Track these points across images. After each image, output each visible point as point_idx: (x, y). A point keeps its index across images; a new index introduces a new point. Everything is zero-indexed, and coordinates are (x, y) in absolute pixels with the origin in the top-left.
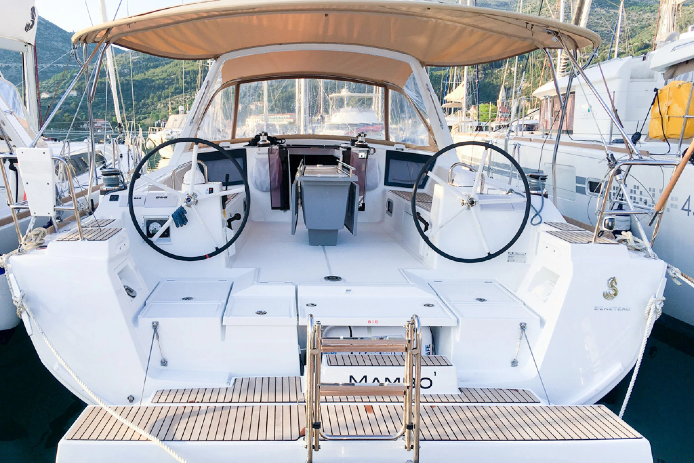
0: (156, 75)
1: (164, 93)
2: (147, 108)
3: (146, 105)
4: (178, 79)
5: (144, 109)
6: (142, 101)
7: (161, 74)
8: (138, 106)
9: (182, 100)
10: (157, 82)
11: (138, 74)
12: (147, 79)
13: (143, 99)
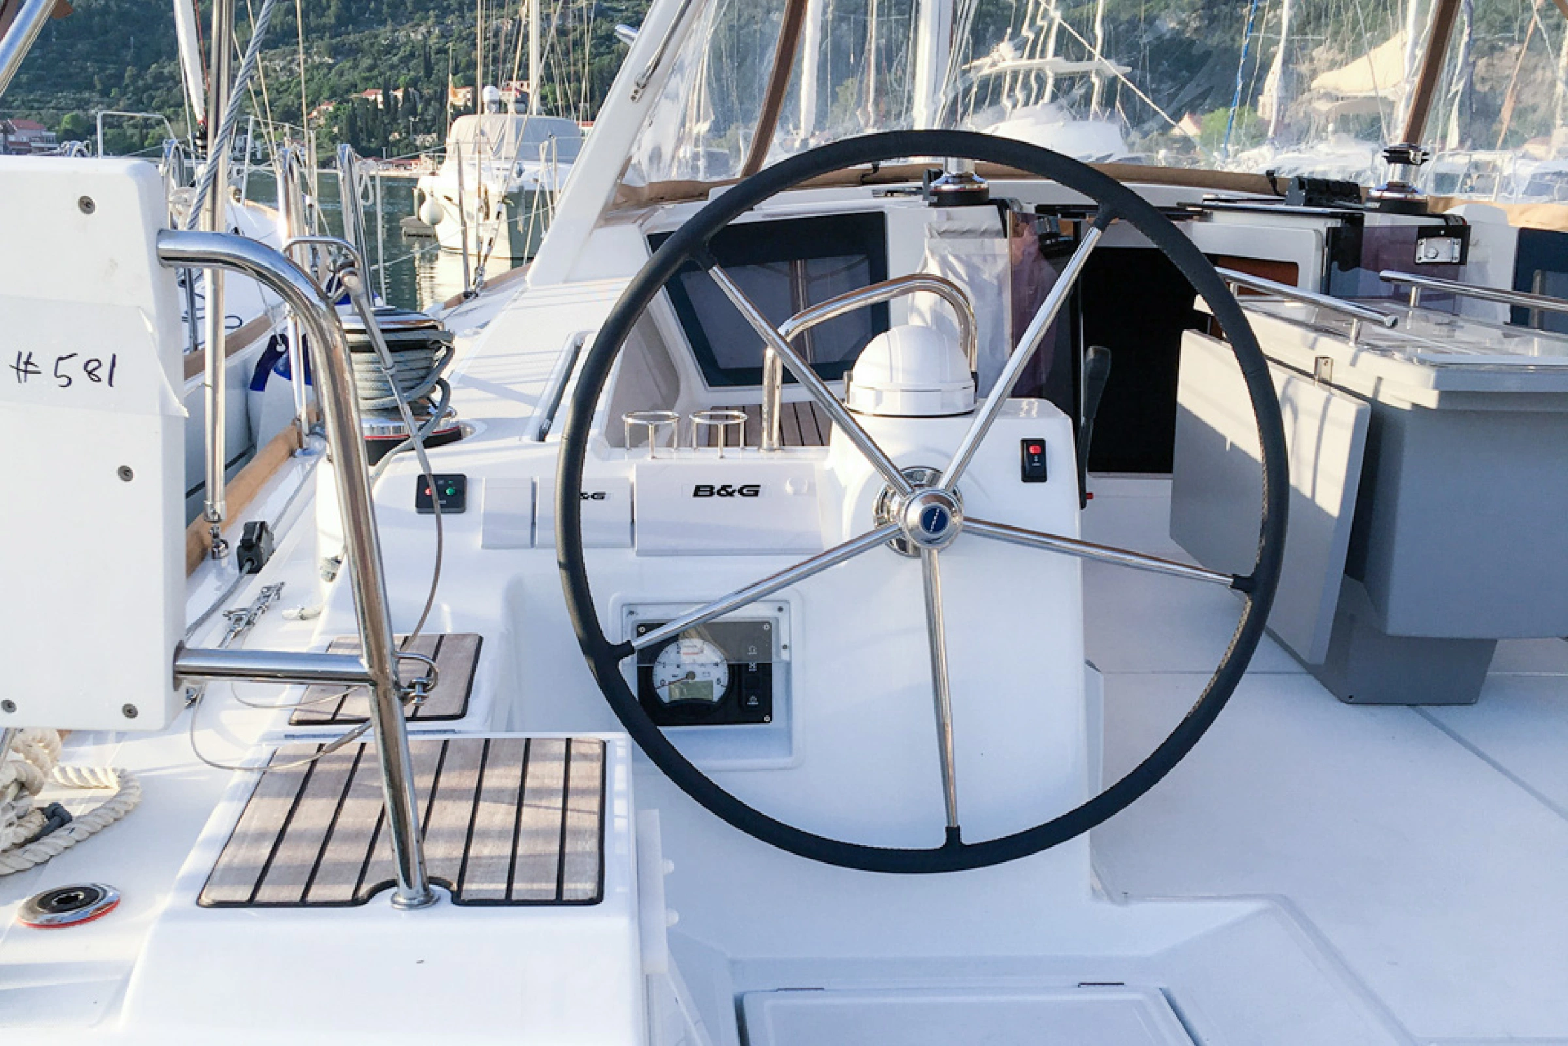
2: (169, 90)
3: (165, 80)
5: (159, 92)
6: (153, 66)
8: (141, 83)
9: (283, 68)
13: (157, 62)
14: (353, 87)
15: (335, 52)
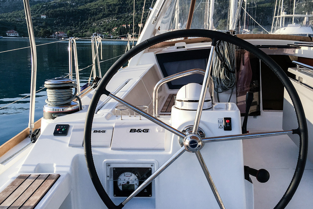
0: (92, 7)
1: (96, 17)
2: (87, 26)
3: (86, 24)
4: (104, 9)
5: (85, 26)
6: (84, 21)
7: (95, 6)
8: (82, 25)
10: (93, 10)
11: (81, 6)
12: (86, 9)
14: (120, 24)
15: (117, 18)
